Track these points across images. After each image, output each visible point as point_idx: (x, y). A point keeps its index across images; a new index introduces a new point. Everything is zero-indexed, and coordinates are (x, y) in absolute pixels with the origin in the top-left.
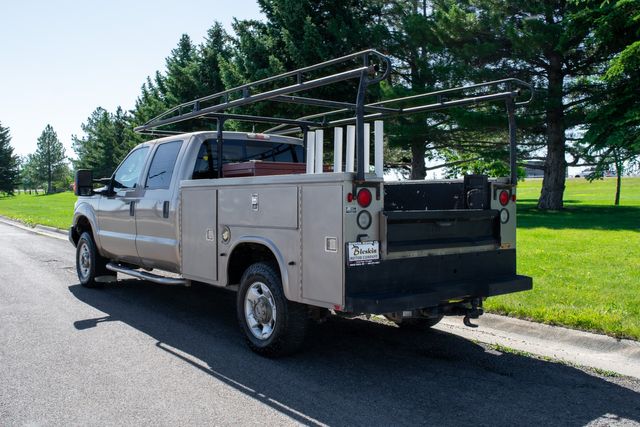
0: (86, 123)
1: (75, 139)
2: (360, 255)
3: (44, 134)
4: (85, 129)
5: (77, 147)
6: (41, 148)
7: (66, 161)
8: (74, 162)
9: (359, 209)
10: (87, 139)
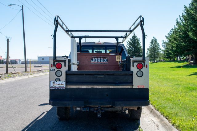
0: (167, 35)
1: (163, 42)
2: (55, 85)
3: (152, 41)
4: (167, 38)
5: (164, 45)
6: (151, 46)
7: (160, 50)
8: (163, 51)
9: (56, 70)
10: (167, 42)
